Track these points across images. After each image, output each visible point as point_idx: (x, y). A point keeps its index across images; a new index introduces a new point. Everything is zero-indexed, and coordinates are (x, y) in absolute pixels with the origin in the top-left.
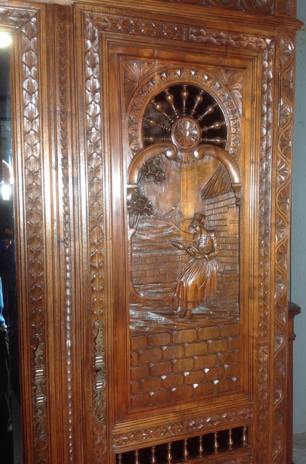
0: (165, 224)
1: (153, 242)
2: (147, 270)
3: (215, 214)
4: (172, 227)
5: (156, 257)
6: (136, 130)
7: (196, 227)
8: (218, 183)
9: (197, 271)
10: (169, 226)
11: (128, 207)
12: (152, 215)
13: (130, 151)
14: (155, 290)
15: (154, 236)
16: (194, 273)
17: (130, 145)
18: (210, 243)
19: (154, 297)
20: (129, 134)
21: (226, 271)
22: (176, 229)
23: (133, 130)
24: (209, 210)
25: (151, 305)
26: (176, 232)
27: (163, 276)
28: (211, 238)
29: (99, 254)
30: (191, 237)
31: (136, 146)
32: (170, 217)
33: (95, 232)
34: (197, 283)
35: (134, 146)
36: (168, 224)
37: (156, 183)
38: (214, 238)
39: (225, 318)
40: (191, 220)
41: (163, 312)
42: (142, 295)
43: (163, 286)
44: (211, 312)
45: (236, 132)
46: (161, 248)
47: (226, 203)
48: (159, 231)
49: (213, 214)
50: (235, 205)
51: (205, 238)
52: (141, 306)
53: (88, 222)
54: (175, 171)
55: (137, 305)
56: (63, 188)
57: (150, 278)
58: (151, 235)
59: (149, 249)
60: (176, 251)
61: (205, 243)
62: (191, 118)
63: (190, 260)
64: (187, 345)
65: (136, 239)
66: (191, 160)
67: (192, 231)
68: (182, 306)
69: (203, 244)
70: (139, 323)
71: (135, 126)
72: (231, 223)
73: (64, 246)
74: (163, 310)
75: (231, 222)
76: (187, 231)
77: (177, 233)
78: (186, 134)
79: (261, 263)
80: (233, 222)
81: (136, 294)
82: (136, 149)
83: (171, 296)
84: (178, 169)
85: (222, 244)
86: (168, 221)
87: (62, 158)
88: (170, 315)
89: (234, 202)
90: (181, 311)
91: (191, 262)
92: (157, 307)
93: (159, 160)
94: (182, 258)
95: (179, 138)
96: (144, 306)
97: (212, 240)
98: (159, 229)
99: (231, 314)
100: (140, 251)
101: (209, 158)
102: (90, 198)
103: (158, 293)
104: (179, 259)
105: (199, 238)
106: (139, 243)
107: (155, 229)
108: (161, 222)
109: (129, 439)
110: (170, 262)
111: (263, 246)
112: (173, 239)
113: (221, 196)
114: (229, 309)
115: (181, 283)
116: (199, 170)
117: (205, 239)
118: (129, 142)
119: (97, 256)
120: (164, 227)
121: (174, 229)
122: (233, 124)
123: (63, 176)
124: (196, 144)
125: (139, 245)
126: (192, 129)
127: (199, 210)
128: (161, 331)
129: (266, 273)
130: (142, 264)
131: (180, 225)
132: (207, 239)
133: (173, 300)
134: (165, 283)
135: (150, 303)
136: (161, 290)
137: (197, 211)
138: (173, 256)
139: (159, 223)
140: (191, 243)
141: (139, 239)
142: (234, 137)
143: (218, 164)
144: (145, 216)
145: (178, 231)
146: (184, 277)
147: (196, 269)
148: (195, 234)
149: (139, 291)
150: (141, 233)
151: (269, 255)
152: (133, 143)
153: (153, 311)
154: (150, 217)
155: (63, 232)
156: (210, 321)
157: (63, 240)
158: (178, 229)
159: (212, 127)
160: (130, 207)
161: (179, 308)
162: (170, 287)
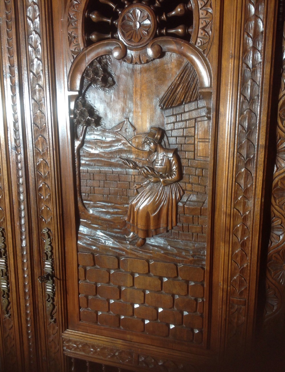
0: (114, 138)
1: (102, 157)
2: (96, 187)
3: (177, 129)
4: (122, 142)
5: (105, 174)
6: (76, 28)
7: (150, 143)
8: (181, 88)
9: (150, 195)
10: (118, 141)
11: (71, 116)
12: (100, 127)
13: (70, 53)
14: (105, 209)
15: (102, 150)
16: (146, 198)
17: (70, 46)
18: (168, 165)
19: (103, 216)
20: (69, 34)
21: (190, 201)
22: (127, 144)
23: (73, 28)
24: (168, 124)
25: (100, 224)
26: (127, 147)
27: (113, 195)
28: (168, 158)
29: (44, 164)
30: (146, 155)
31: (76, 47)
32: (119, 130)
33: (40, 142)
34: (149, 209)
35: (74, 47)
36: (117, 138)
37: (104, 90)
38: (172, 158)
39: (185, 258)
40: (145, 135)
41: (114, 234)
42: (91, 212)
43: (114, 207)
44: (169, 247)
45: (207, 16)
46: (111, 165)
47: (194, 114)
48: (108, 145)
49: (174, 129)
50: (206, 118)
51: (161, 158)
52: (90, 223)
53: (33, 131)
54: (126, 74)
55: (85, 221)
56: (12, 96)
57: (100, 196)
58: (99, 149)
59: (98, 164)
60: (127, 170)
61: (161, 163)
62: (143, 5)
63: (144, 182)
64: (137, 275)
65: (84, 152)
66: (144, 60)
67: (147, 148)
68: (134, 232)
69: (159, 165)
70: (87, 239)
71: (75, 24)
72: (200, 142)
73: (15, 153)
74: (113, 232)
75: (200, 140)
76: (140, 148)
77: (128, 149)
78: (136, 26)
79: (239, 199)
80: (203, 140)
81: (84, 210)
82: (76, 51)
83: (122, 219)
84: (130, 72)
85: (186, 168)
86: (117, 135)
87: (9, 66)
88: (120, 239)
89: (204, 114)
90: (133, 237)
91: (145, 184)
92: (107, 227)
93: (107, 62)
94: (134, 178)
95: (127, 32)
96: (93, 224)
97: (169, 161)
98: (107, 143)
99: (195, 255)
100: (88, 165)
101: (171, 55)
102: (33, 106)
103: (107, 213)
104: (131, 179)
105: (155, 157)
106: (87, 157)
107: (103, 142)
108: (110, 135)
109: (78, 348)
110: (121, 181)
111: (244, 176)
112: (124, 155)
113: (186, 106)
114: (193, 248)
115: (132, 207)
116: (156, 73)
117: (161, 160)
118: (68, 43)
119: (42, 165)
120: (113, 142)
121: (124, 144)
122: (201, 5)
123: (11, 84)
124: (148, 38)
125: (88, 159)
126: (144, 18)
127: (156, 123)
128: (108, 254)
129: (247, 213)
130: (90, 180)
131: (132, 139)
132: (164, 159)
133: (125, 223)
134: (115, 204)
135: (100, 221)
136: (111, 210)
137: (154, 124)
138: (124, 174)
139: (108, 137)
140: (145, 162)
141: (87, 153)
142: (202, 24)
143: (183, 62)
144: (92, 127)
145: (129, 147)
146: (135, 200)
147: (149, 194)
148: (150, 153)
149: (88, 207)
150: (88, 145)
151: (254, 189)
152: (73, 44)
153: (103, 231)
154: (97, 129)
155: (13, 139)
156: (166, 257)
157: (14, 146)
158: (129, 145)
159: (173, 13)
160: (72, 116)
161: (132, 234)
162: (121, 209)
